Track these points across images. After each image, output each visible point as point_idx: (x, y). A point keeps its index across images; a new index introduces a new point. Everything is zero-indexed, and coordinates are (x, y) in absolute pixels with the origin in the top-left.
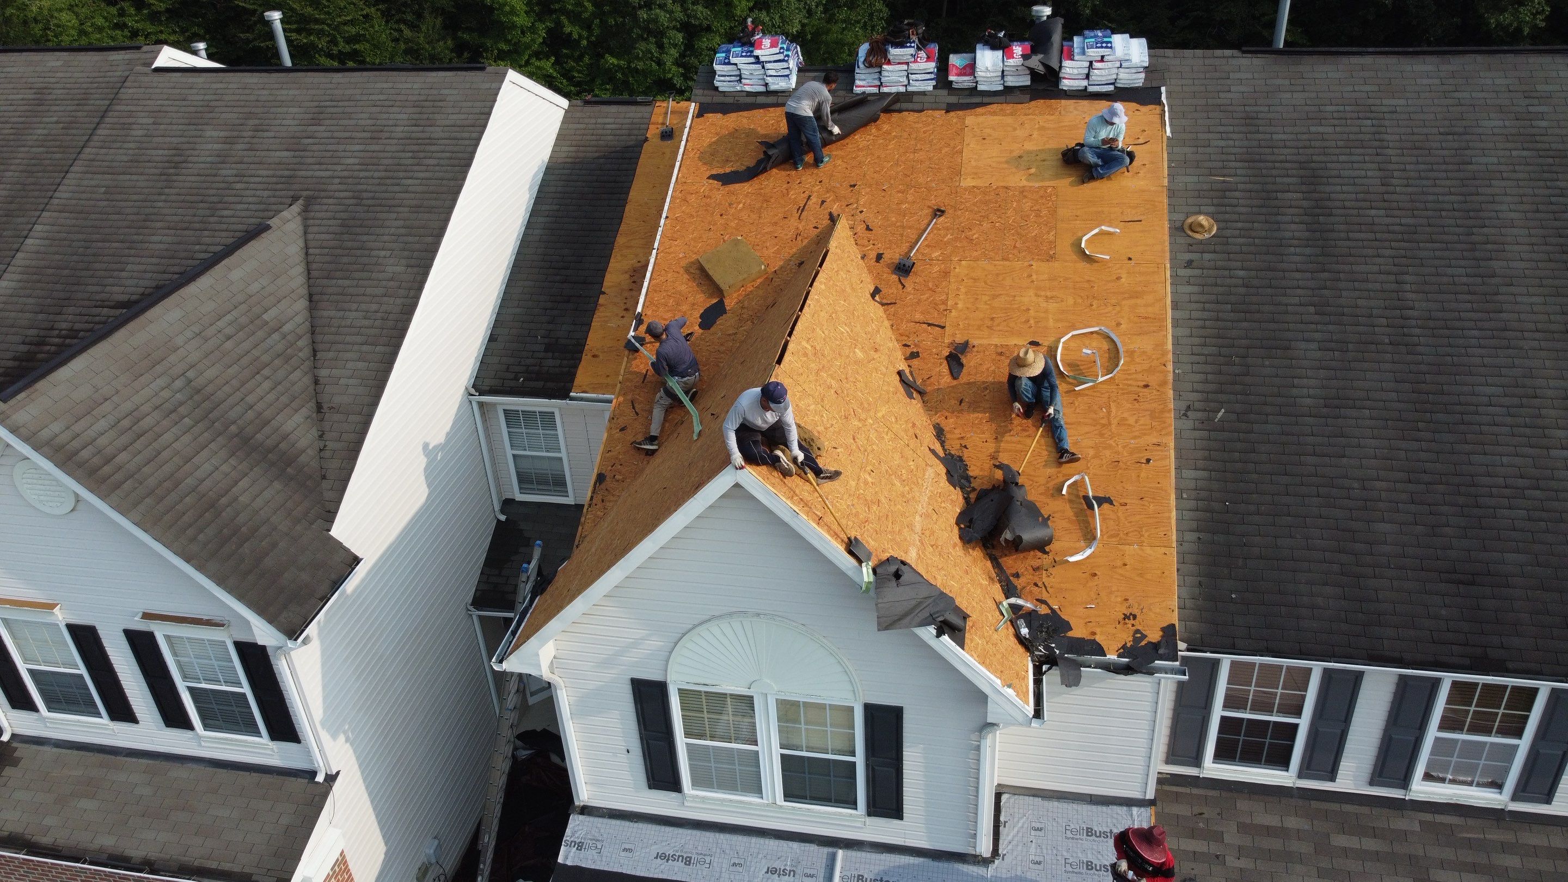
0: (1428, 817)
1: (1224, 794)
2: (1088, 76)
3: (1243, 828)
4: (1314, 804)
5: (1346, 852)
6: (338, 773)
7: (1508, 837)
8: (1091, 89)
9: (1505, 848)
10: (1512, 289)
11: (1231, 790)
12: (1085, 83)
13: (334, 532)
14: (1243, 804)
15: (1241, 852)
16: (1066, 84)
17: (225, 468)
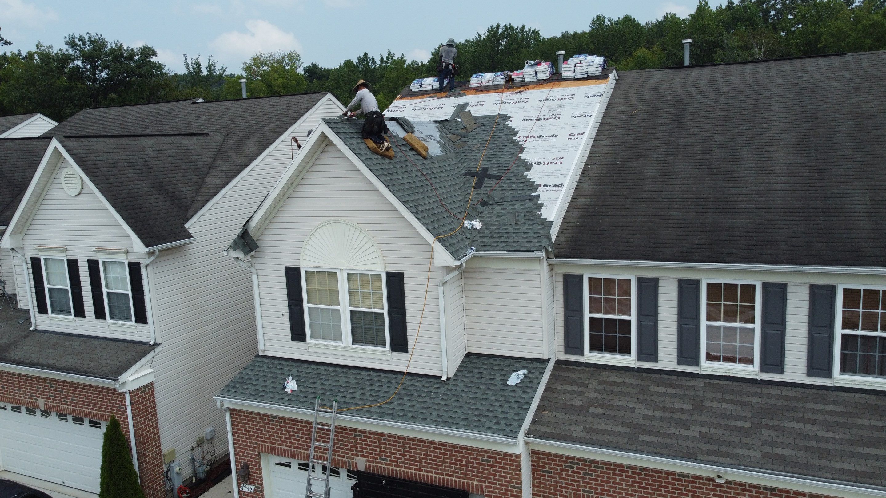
0: (711, 381)
1: (595, 369)
2: (575, 71)
3: (601, 382)
4: (645, 374)
5: (656, 394)
6: (160, 344)
7: (758, 390)
8: (576, 77)
9: (753, 394)
10: (771, 132)
11: (599, 368)
12: (573, 74)
13: (187, 226)
14: (604, 374)
15: (596, 391)
16: (564, 76)
17: (147, 189)
